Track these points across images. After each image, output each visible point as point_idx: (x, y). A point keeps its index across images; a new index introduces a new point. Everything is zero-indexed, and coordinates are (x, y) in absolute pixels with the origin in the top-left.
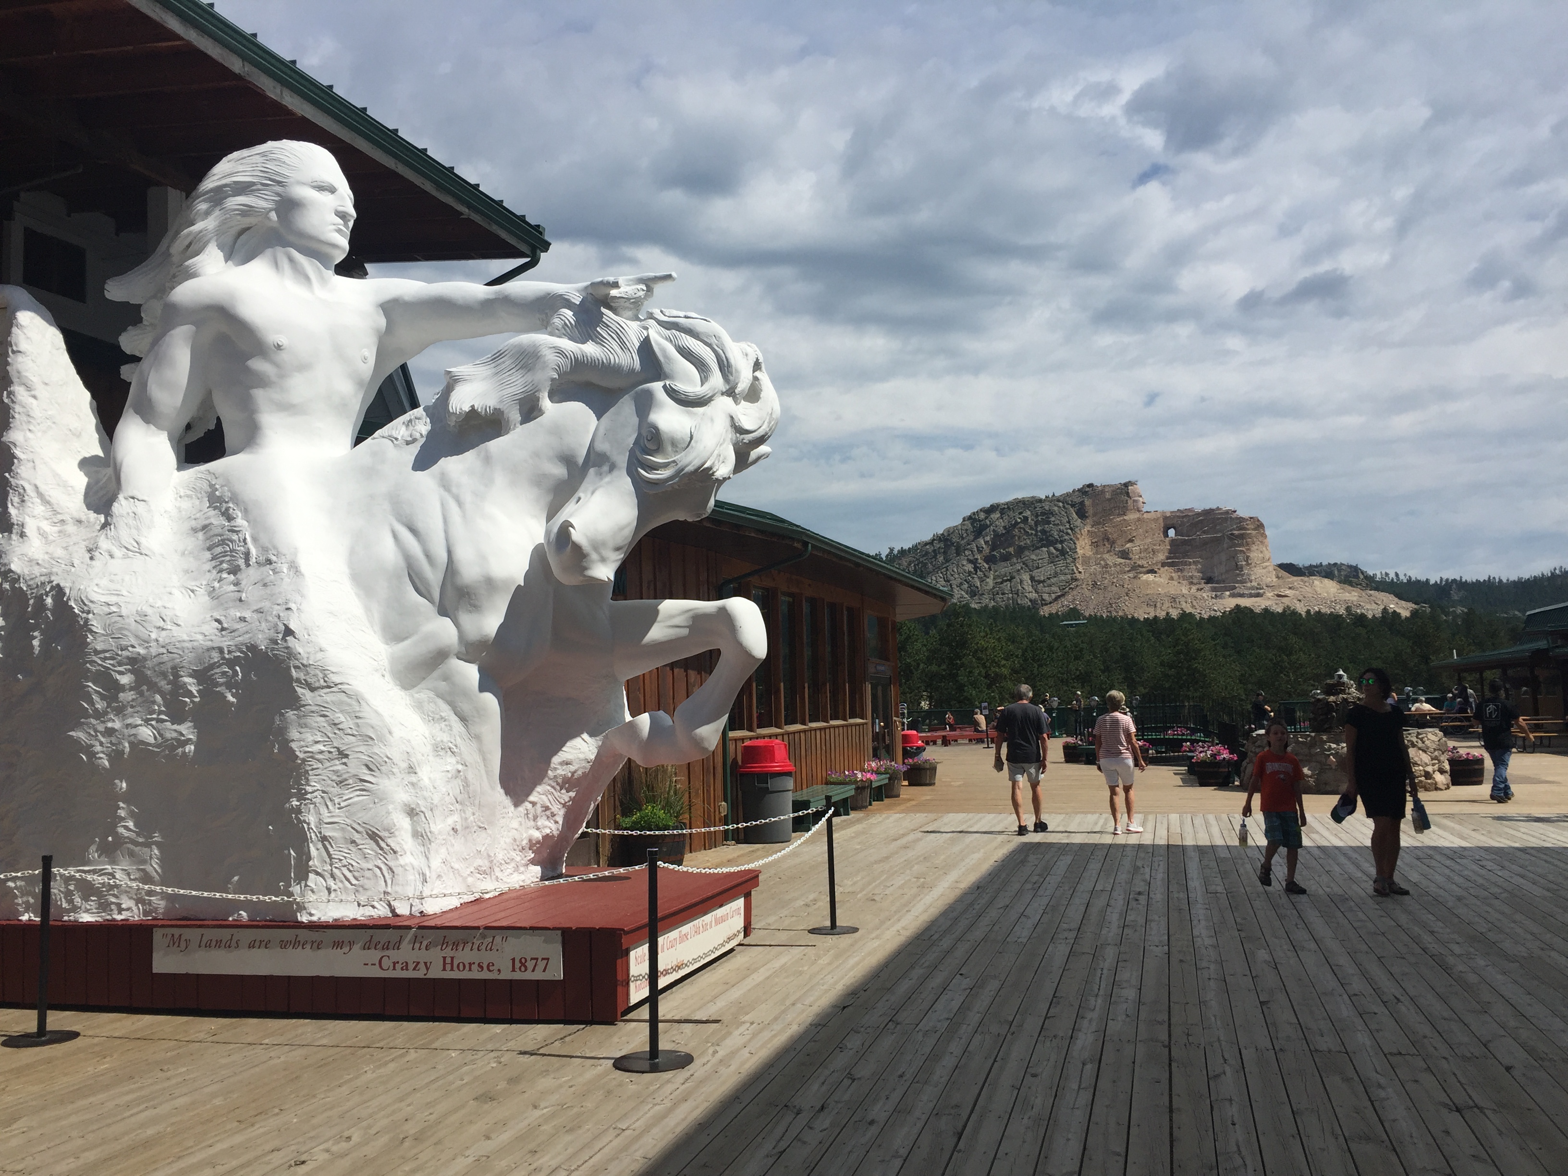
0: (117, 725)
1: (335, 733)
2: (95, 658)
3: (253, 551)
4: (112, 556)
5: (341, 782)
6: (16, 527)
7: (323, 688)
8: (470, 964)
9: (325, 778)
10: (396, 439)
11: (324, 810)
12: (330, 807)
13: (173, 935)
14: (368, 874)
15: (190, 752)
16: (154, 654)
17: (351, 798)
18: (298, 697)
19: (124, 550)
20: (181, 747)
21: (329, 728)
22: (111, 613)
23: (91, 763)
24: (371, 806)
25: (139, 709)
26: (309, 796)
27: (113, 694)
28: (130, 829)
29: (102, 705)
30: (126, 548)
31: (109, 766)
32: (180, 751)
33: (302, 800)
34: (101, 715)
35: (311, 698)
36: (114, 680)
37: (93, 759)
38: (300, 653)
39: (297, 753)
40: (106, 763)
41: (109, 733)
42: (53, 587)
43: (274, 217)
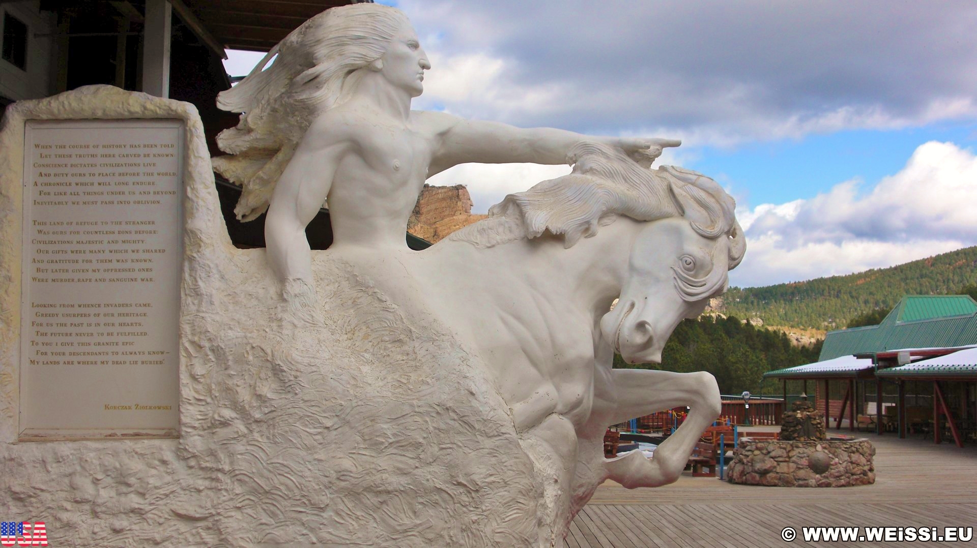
0: (321, 455)
1: (502, 469)
2: (301, 405)
3: (413, 329)
4: (295, 326)
5: (505, 503)
6: (206, 297)
7: (496, 436)
9: (495, 501)
10: (476, 243)
11: (494, 524)
12: (499, 522)
15: (386, 479)
16: (354, 405)
17: (511, 515)
18: (478, 442)
19: (303, 322)
20: (379, 476)
21: (498, 465)
22: (313, 372)
23: (300, 484)
24: (524, 520)
25: (342, 446)
26: (485, 513)
27: (319, 433)
28: (331, 534)
29: (309, 441)
30: (303, 320)
31: (317, 487)
32: (377, 478)
33: (480, 516)
34: (308, 448)
35: (488, 443)
36: (320, 423)
37: (303, 481)
38: (481, 411)
39: (478, 483)
40: (314, 485)
41: (316, 462)
42: (253, 348)
43: (379, 65)
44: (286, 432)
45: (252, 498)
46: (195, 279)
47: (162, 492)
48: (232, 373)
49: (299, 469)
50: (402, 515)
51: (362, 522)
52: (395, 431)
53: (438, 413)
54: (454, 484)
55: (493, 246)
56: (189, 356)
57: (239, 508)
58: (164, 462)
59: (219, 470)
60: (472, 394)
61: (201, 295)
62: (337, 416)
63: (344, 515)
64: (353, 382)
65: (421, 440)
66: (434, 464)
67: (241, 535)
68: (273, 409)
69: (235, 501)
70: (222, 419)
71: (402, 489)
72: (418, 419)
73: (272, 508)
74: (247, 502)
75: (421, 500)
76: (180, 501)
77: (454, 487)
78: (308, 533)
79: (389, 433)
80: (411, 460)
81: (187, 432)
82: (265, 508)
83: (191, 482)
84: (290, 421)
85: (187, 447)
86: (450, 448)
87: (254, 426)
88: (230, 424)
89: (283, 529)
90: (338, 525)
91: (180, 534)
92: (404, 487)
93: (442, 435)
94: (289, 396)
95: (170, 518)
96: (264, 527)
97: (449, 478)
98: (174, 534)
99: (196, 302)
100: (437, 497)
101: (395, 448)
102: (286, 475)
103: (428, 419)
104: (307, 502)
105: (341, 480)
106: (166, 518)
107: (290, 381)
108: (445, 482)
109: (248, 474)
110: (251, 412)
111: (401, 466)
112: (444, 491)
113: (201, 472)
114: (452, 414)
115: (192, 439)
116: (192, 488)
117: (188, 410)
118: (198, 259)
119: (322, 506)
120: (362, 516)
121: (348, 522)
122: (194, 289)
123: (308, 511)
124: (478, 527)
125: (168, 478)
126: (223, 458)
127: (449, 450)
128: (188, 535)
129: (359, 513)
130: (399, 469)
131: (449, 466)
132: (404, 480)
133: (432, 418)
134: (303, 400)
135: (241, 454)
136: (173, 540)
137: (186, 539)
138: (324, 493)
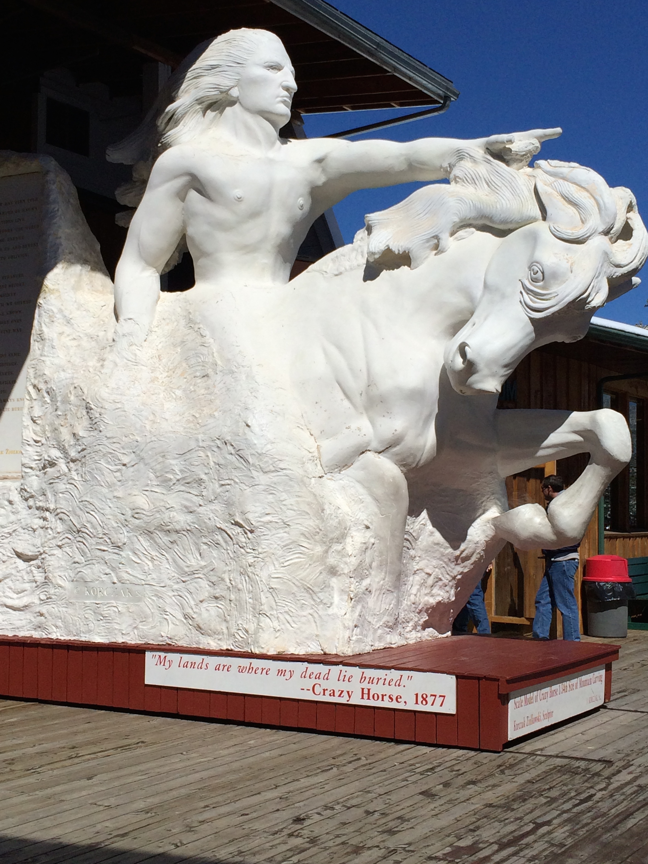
0: (120, 493)
1: (281, 508)
2: (105, 442)
3: (219, 362)
4: (116, 364)
5: (285, 546)
6: (48, 341)
7: (273, 472)
8: (383, 696)
9: (273, 543)
10: (326, 272)
11: (272, 568)
12: (277, 566)
13: (160, 656)
14: (303, 619)
15: (174, 517)
16: (148, 441)
17: (291, 559)
18: (254, 478)
19: (125, 361)
20: (167, 513)
21: (276, 504)
22: (117, 409)
23: (102, 522)
24: (307, 566)
25: (137, 483)
26: (261, 556)
27: (119, 470)
28: (129, 574)
29: (110, 478)
30: (126, 359)
31: (115, 525)
32: (166, 516)
33: (256, 559)
34: (109, 486)
35: (263, 479)
36: (119, 460)
37: (104, 519)
38: (255, 444)
39: (252, 522)
40: (113, 522)
41: (115, 500)
42: (75, 388)
43: (235, 93)
44: (93, 469)
45: (70, 536)
46: (41, 324)
47: (7, 531)
48: (60, 413)
49: (101, 507)
50: (190, 556)
51: (156, 562)
52: (182, 467)
53: (218, 447)
54: (232, 524)
55: (341, 273)
56: (31, 399)
57: (60, 547)
58: (11, 502)
59: (47, 510)
60: (248, 426)
61: (45, 339)
62: (134, 452)
63: (141, 555)
64: (151, 417)
65: (203, 477)
66: (216, 501)
67: (60, 574)
68: (84, 447)
69: (57, 539)
70: (49, 459)
71: (188, 528)
72: (202, 454)
73: (83, 546)
74: (67, 540)
75: (204, 540)
76: (20, 540)
77: (233, 527)
78: (111, 572)
79: (177, 469)
80: (196, 498)
81: (25, 472)
82: (78, 546)
83: (29, 521)
84: (96, 458)
85: (26, 487)
86: (229, 485)
87: (72, 465)
88: (56, 464)
89: (90, 568)
90: (136, 564)
91: (18, 572)
92: (190, 526)
93: (221, 471)
94: (95, 433)
95: (12, 556)
96: (77, 565)
97: (228, 516)
98: (14, 572)
99: (40, 347)
100: (219, 538)
101: (183, 485)
102: (91, 512)
103: (209, 454)
104: (108, 540)
105: (135, 518)
106: (8, 556)
107: (96, 418)
108: (225, 521)
109: (66, 512)
110: (69, 450)
111: (188, 504)
112: (224, 531)
113: (37, 512)
114: (230, 448)
115: (30, 479)
116: (29, 527)
117: (27, 451)
118: (44, 305)
119: (120, 544)
120: (156, 556)
121: (144, 561)
122: (40, 334)
123: (110, 550)
124: (254, 571)
125: (13, 518)
126: (50, 497)
127: (228, 486)
128: (24, 573)
129: (153, 553)
130: (186, 507)
131: (229, 504)
132: (190, 518)
133: (213, 453)
134: (106, 437)
135: (62, 493)
136: (13, 578)
137: (22, 577)
138: (121, 532)
